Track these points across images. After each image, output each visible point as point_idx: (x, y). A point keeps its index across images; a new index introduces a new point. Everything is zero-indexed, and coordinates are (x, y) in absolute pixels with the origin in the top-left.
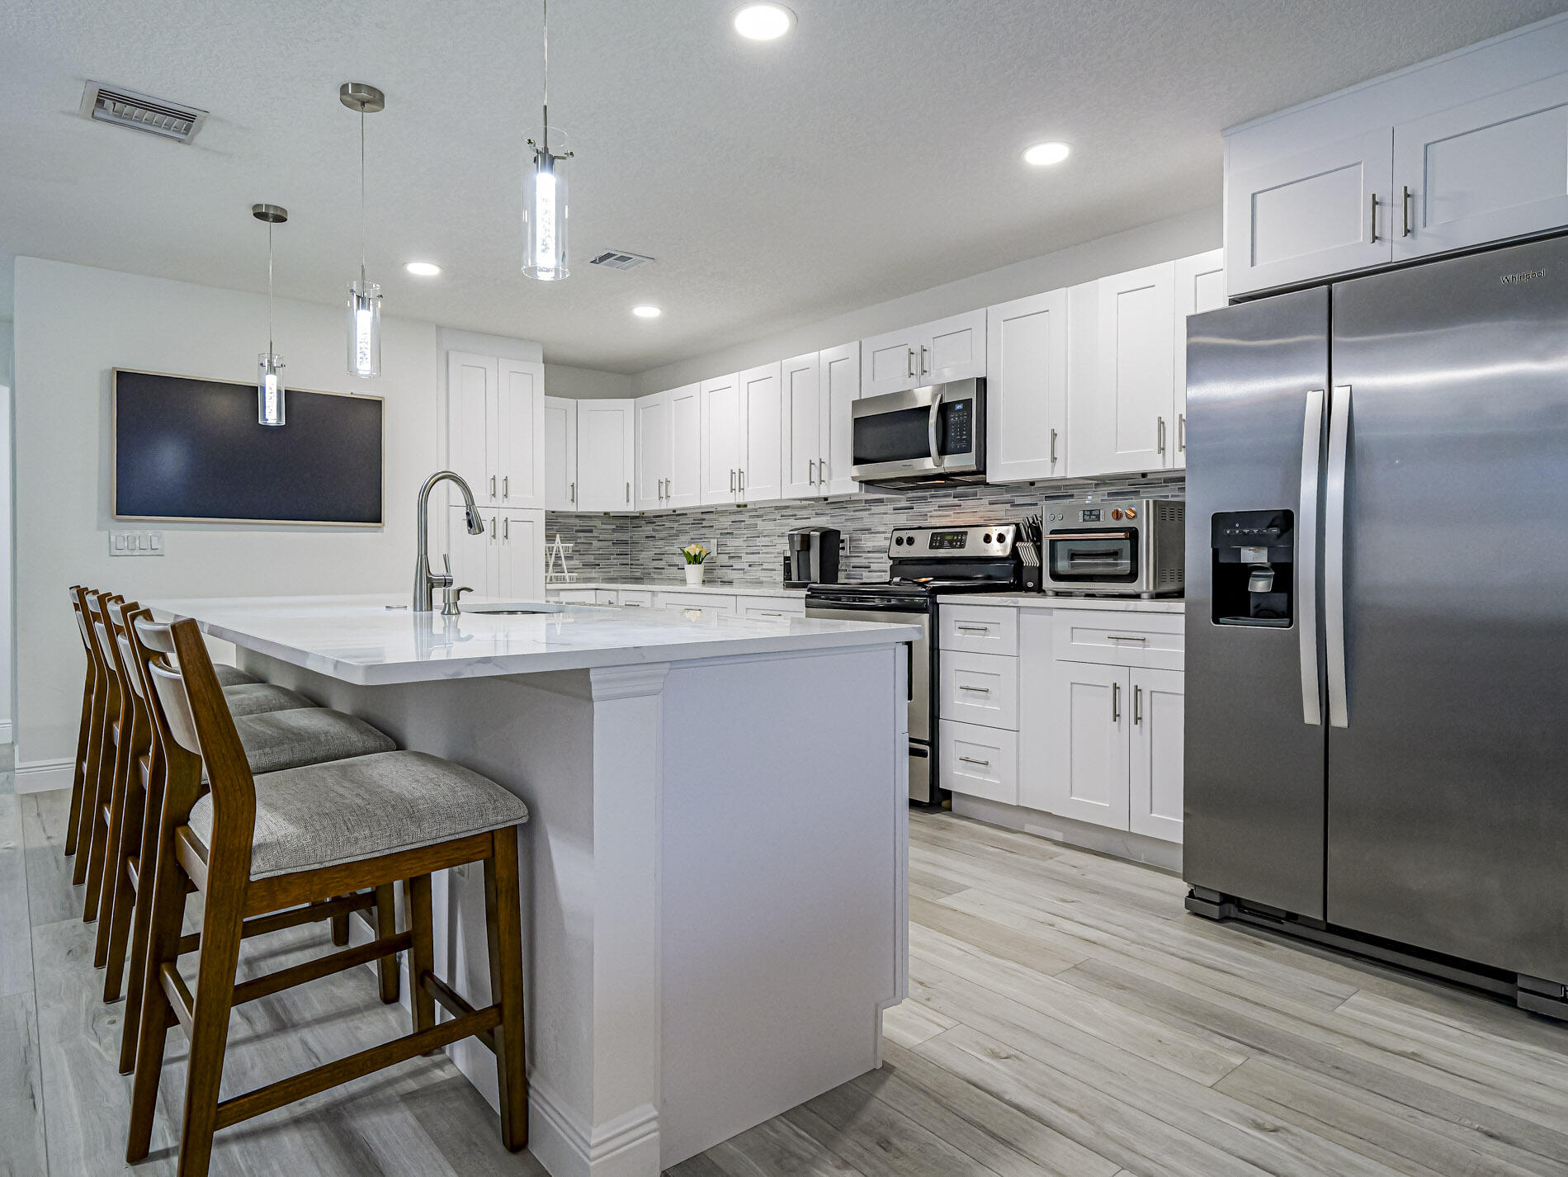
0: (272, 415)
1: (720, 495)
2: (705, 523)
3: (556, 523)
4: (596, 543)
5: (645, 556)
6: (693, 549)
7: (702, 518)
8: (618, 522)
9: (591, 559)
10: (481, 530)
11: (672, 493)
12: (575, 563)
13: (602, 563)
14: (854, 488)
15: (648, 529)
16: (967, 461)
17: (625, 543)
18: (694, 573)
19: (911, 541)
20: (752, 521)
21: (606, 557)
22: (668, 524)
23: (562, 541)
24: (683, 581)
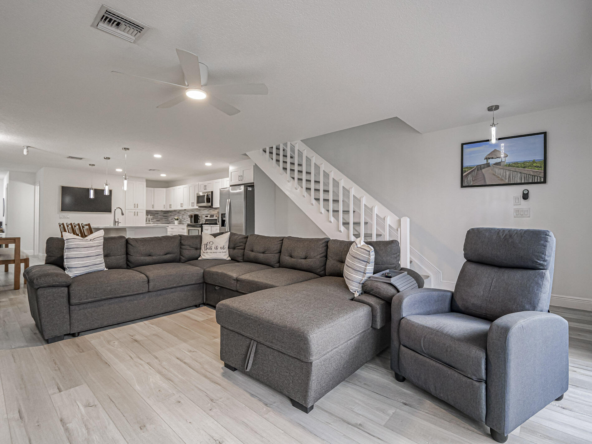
0: (92, 196)
1: (179, 208)
2: (180, 213)
3: (148, 212)
4: (159, 216)
5: (170, 219)
6: (176, 218)
7: (179, 212)
8: (164, 212)
9: (158, 220)
10: (124, 215)
11: (172, 207)
12: (154, 220)
13: (161, 220)
14: (197, 207)
15: (170, 214)
16: (210, 204)
17: (166, 216)
18: (176, 222)
19: (207, 216)
20: (187, 212)
21: (162, 219)
22: (174, 213)
23: (150, 216)
24: (174, 224)
